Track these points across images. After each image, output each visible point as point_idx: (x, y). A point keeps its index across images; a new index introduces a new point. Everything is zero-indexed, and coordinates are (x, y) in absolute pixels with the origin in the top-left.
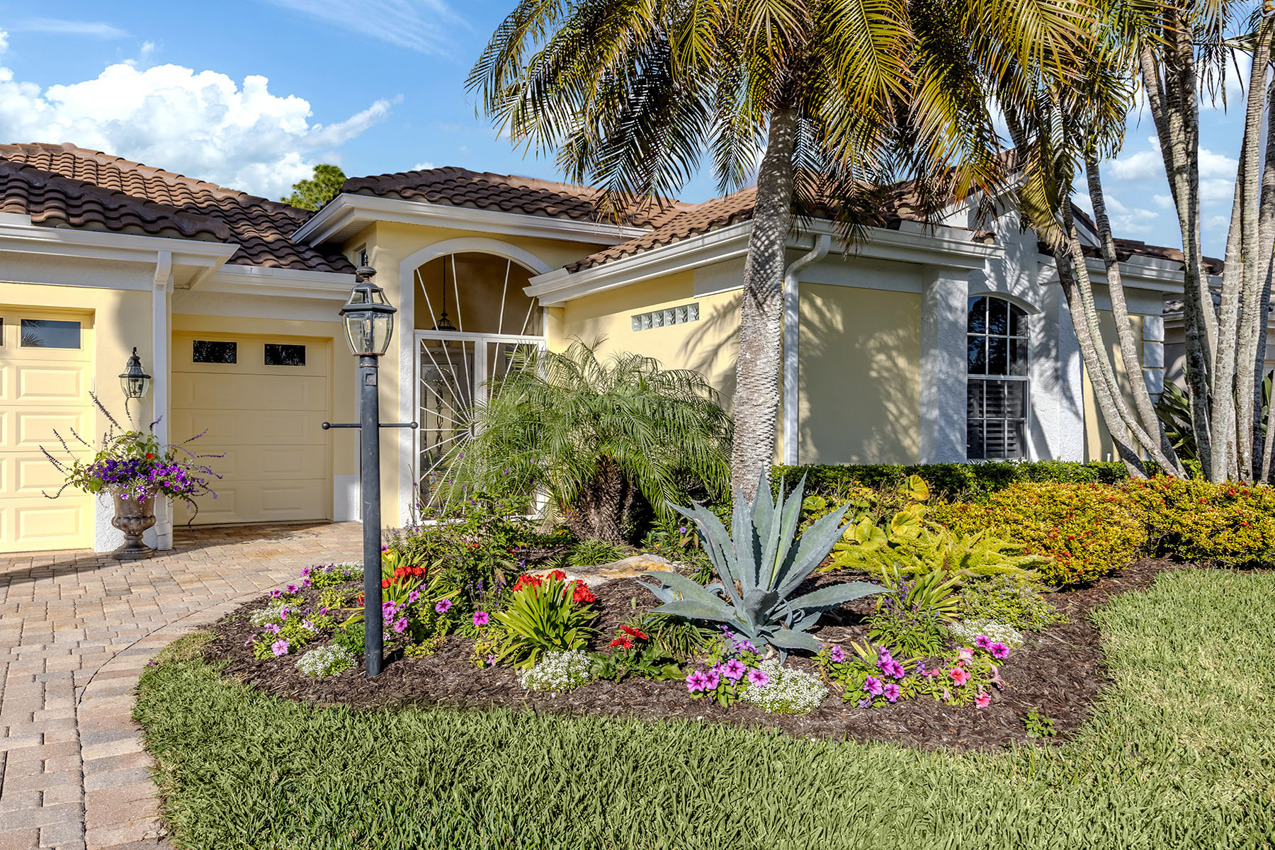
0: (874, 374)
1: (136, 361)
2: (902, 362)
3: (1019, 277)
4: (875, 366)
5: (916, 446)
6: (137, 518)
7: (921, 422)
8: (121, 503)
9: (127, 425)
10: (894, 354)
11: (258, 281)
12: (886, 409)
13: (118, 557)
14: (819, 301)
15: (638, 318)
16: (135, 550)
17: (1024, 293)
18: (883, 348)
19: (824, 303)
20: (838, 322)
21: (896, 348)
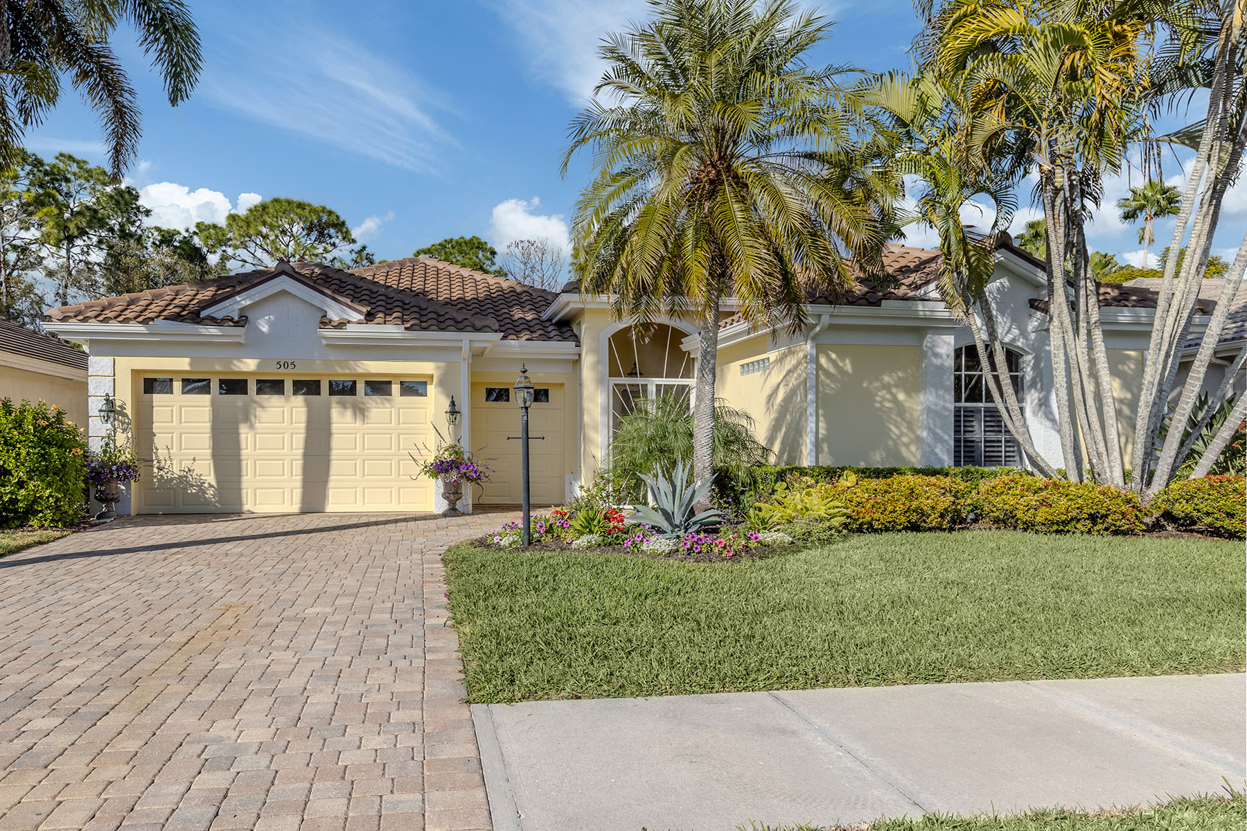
0: (878, 405)
1: (453, 404)
2: (901, 396)
3: (1011, 327)
4: (878, 399)
5: (913, 456)
6: (454, 494)
7: (919, 440)
8: (446, 484)
9: (449, 441)
10: (894, 390)
11: (518, 350)
12: (890, 430)
13: (445, 515)
14: (834, 356)
15: (742, 366)
16: (453, 511)
17: (1014, 340)
18: (887, 387)
19: (838, 356)
20: (848, 367)
21: (897, 386)
